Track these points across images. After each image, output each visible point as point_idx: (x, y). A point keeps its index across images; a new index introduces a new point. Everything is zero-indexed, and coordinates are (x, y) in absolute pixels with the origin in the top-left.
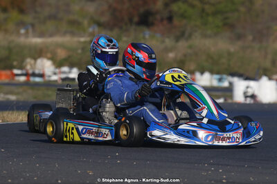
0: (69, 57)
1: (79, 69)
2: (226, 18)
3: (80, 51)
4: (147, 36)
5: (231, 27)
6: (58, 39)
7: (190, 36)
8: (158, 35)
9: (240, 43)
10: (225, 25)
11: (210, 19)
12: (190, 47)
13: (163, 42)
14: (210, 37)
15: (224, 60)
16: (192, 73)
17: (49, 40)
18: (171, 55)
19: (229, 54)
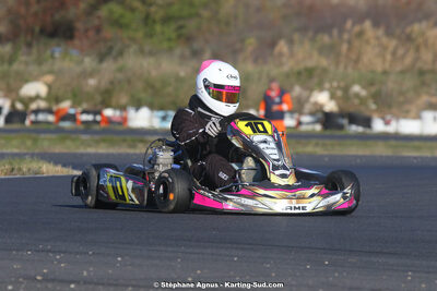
2: (181, 27)
4: (57, 55)
5: (189, 39)
7: (121, 54)
8: (74, 53)
10: (180, 36)
11: (158, 28)
12: (120, 70)
13: (82, 61)
14: (151, 54)
15: (170, 89)
16: (123, 108)
18: (92, 82)
19: (179, 80)
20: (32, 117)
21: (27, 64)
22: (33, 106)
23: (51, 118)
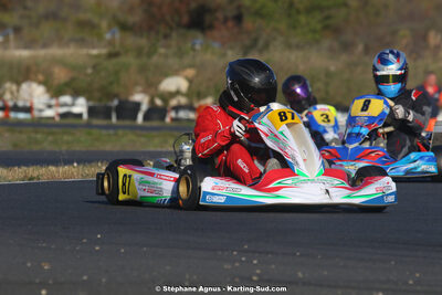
0: (73, 79)
1: (88, 99)
2: (328, 18)
3: (89, 71)
4: (198, 47)
5: (336, 31)
6: (56, 51)
7: (267, 46)
8: (216, 45)
9: (344, 58)
10: (326, 27)
13: (224, 55)
14: (298, 47)
17: (42, 53)
19: (328, 74)
20: (173, 114)
21: (166, 56)
22: (174, 102)
23: (192, 116)
